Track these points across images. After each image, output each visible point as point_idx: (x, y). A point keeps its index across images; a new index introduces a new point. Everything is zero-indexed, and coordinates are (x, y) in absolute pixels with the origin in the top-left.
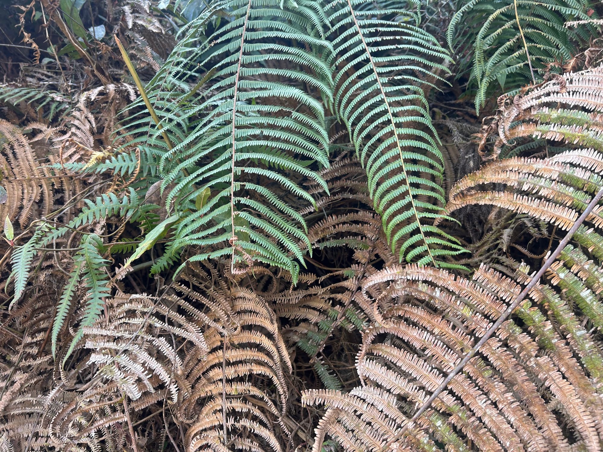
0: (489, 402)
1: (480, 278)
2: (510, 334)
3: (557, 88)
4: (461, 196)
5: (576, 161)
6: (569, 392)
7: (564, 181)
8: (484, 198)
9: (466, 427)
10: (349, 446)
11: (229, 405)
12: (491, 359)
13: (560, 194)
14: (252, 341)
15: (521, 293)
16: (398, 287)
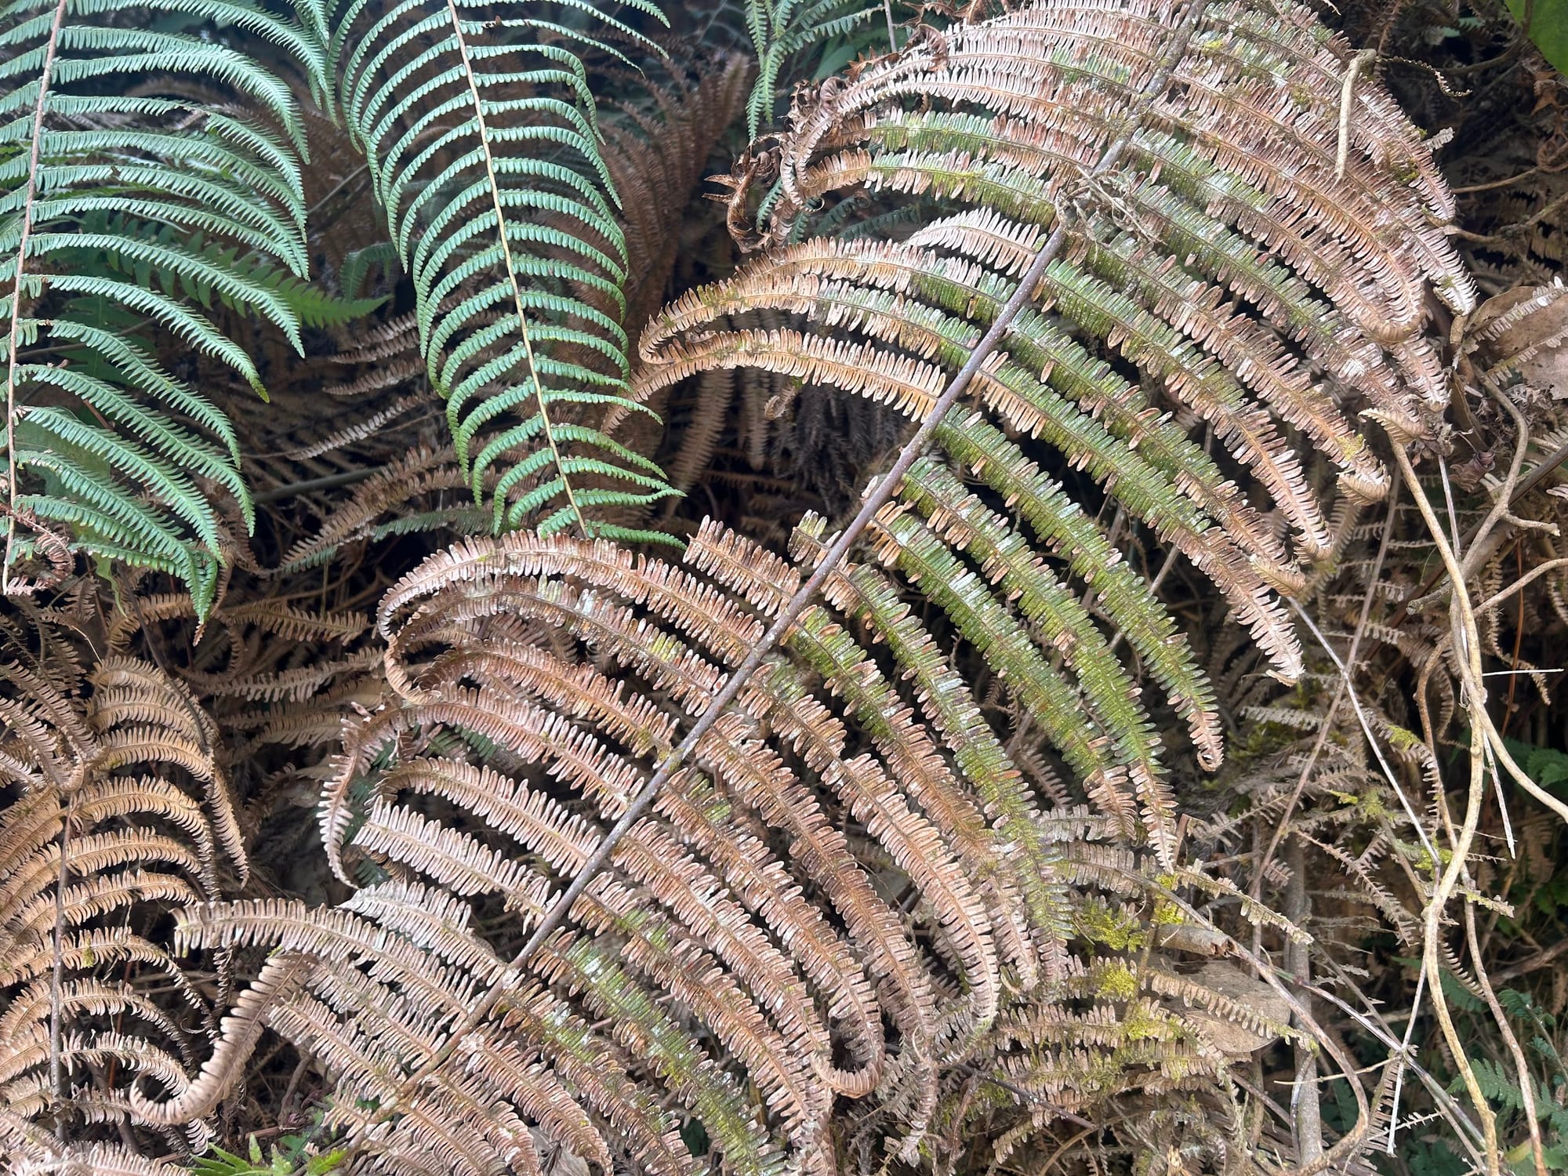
0: (726, 892)
1: (702, 558)
2: (775, 701)
3: (926, 61)
4: (680, 347)
5: (951, 242)
6: (928, 846)
7: (923, 295)
8: (735, 351)
9: (667, 969)
10: (347, 1061)
11: (69, 998)
12: (731, 775)
13: (911, 328)
14: (145, 808)
15: (798, 590)
16: (476, 595)
